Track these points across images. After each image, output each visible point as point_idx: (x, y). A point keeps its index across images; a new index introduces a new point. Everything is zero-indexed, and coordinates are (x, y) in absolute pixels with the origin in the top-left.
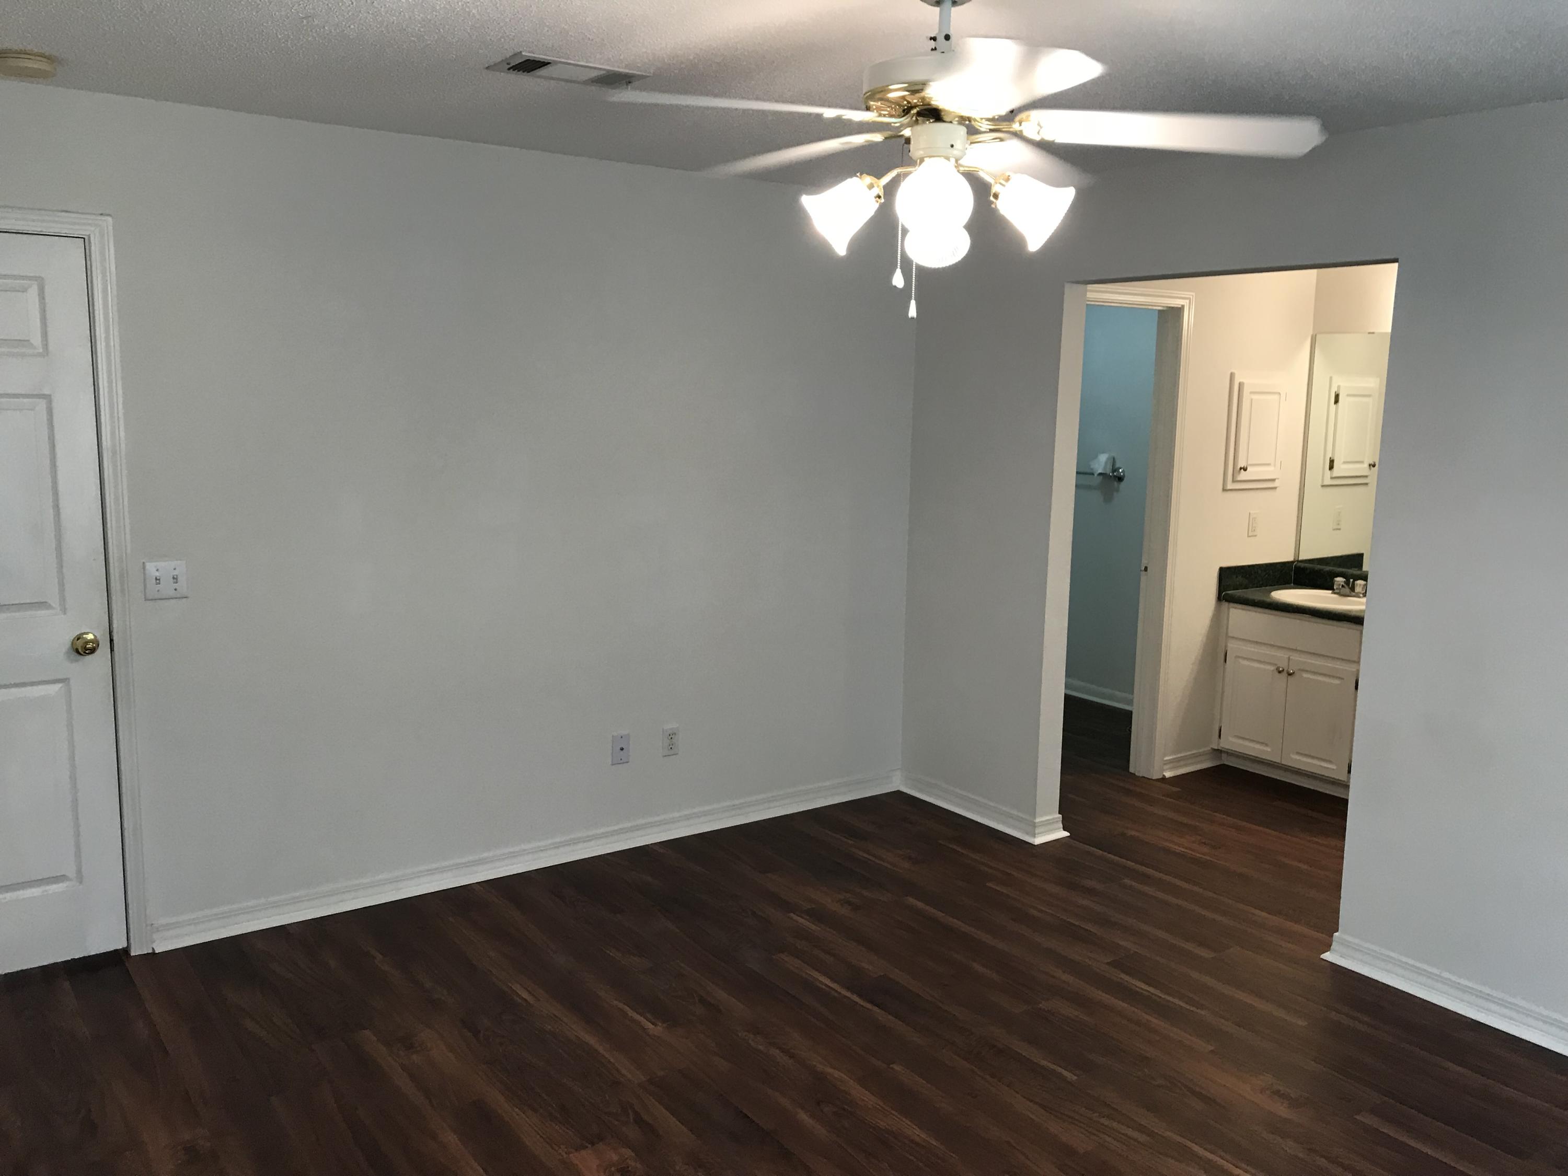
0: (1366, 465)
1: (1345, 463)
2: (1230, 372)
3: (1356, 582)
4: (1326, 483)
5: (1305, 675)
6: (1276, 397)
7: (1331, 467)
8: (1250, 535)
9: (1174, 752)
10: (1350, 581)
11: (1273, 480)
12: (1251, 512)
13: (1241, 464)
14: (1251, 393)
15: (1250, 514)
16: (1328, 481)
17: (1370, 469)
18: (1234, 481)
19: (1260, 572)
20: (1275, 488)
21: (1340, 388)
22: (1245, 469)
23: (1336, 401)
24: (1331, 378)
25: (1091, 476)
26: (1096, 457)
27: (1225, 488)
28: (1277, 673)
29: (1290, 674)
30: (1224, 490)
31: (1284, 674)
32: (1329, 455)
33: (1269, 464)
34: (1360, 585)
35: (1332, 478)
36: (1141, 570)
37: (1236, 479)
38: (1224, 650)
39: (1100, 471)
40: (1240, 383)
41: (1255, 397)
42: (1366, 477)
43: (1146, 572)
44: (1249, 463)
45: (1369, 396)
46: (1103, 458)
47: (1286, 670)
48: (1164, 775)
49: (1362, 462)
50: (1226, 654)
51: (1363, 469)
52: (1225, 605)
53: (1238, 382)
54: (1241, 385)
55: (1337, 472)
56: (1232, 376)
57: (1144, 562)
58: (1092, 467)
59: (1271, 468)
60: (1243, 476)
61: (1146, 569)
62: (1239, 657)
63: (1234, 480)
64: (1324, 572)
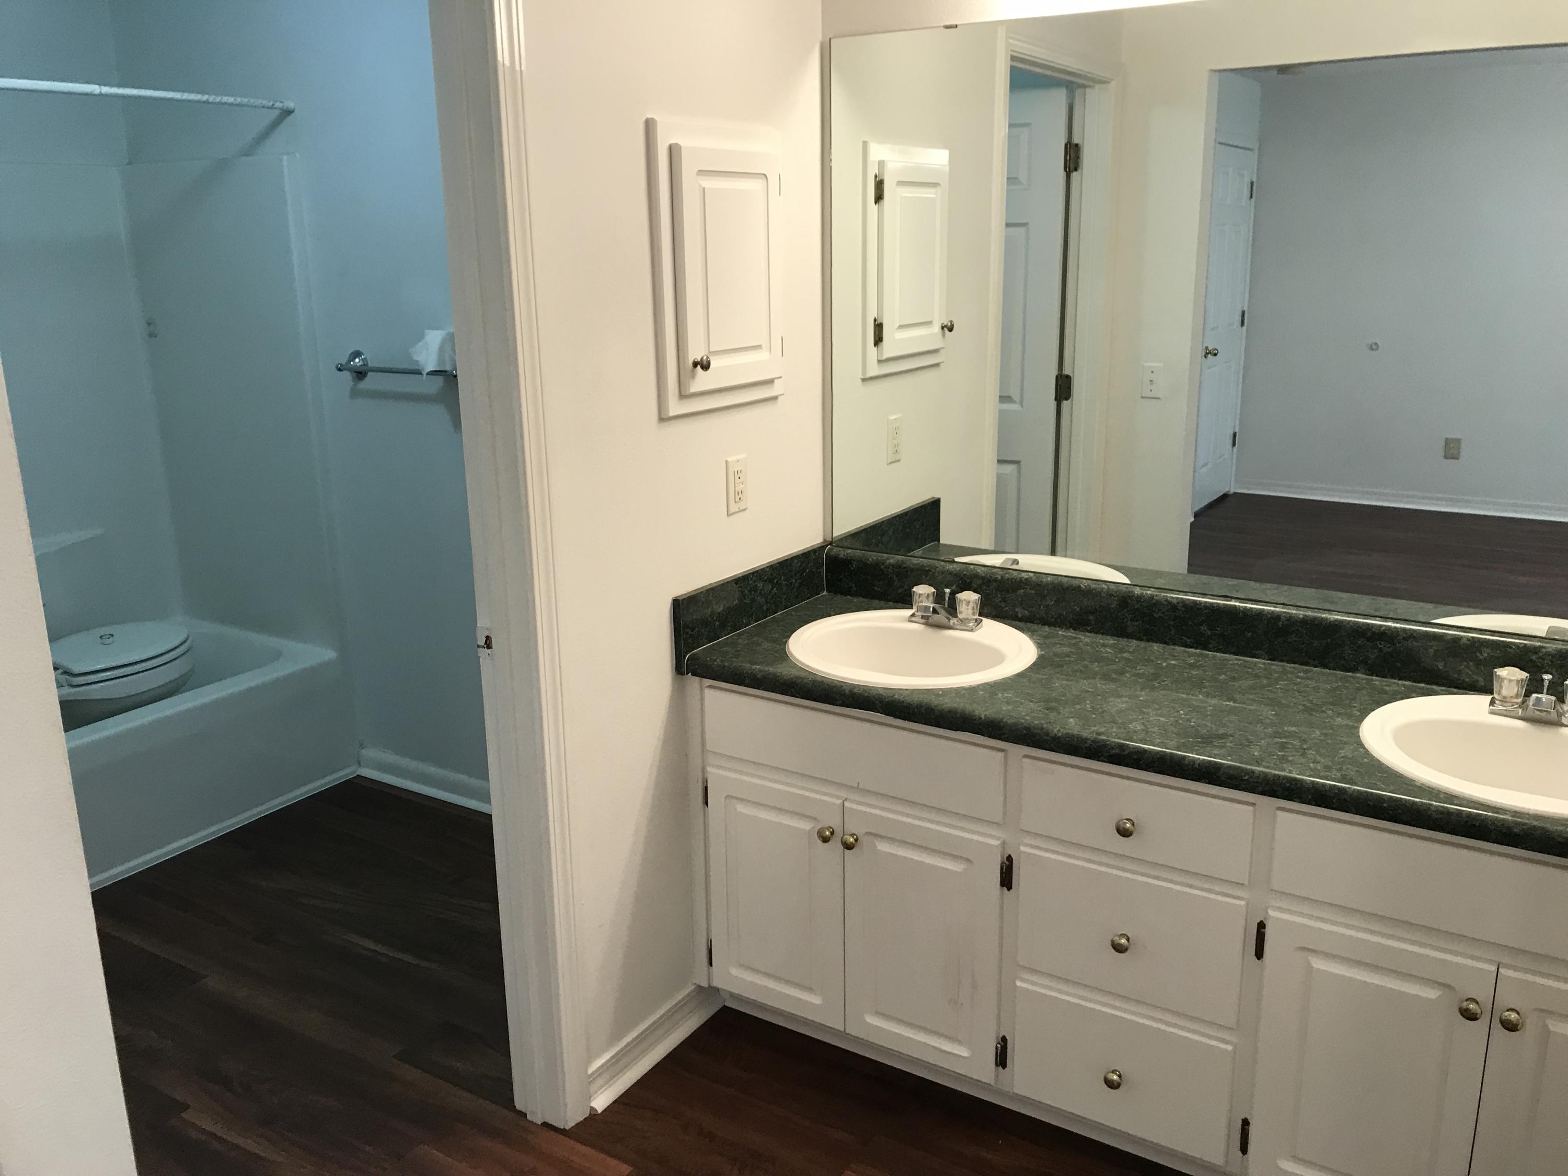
0: (936, 328)
1: (901, 327)
2: (644, 119)
3: (959, 596)
4: (870, 374)
5: (883, 847)
6: (755, 185)
7: (878, 340)
8: (732, 510)
9: (610, 1043)
10: (945, 593)
11: (770, 382)
12: (729, 460)
13: (695, 352)
14: (701, 172)
15: (727, 462)
16: (874, 370)
17: (944, 335)
18: (683, 396)
19: (760, 585)
20: (775, 398)
21: (883, 168)
22: (706, 366)
23: (879, 198)
24: (865, 144)
25: (417, 376)
26: (421, 337)
27: (663, 416)
28: (819, 842)
29: (848, 847)
30: (663, 418)
31: (836, 844)
32: (872, 314)
33: (759, 347)
34: (968, 603)
35: (880, 362)
36: (478, 646)
37: (687, 393)
38: (700, 780)
39: (431, 367)
40: (671, 148)
41: (709, 183)
42: (936, 351)
43: (489, 651)
44: (712, 350)
45: (935, 185)
46: (434, 338)
47: (838, 831)
48: (592, 1108)
49: (929, 323)
50: (706, 789)
51: (930, 336)
52: (693, 682)
53: (667, 146)
54: (673, 151)
55: (890, 347)
56: (649, 126)
57: (484, 623)
58: (416, 358)
59: (760, 356)
60: (702, 381)
61: (488, 644)
62: (732, 797)
63: (683, 393)
64: (887, 567)
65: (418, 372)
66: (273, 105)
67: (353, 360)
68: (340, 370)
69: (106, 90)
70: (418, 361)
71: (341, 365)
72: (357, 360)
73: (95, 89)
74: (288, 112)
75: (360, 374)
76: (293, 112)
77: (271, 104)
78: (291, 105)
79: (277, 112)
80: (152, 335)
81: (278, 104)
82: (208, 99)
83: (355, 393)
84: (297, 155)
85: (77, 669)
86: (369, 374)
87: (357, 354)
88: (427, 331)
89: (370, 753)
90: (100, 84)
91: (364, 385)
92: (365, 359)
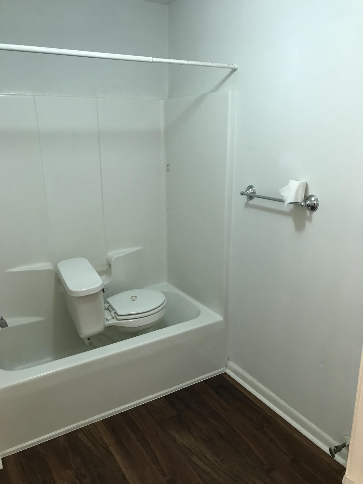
46: (294, 184)
58: (282, 194)
65: (282, 201)
66: (229, 66)
67: (249, 190)
68: (242, 195)
69: (155, 59)
70: (283, 196)
71: (243, 192)
72: (251, 190)
73: (150, 59)
74: (234, 70)
75: (251, 197)
76: (237, 70)
77: (227, 66)
78: (236, 66)
79: (231, 70)
80: (168, 170)
81: (231, 66)
82: (200, 64)
83: (247, 205)
84: (236, 90)
85: (120, 313)
86: (255, 198)
87: (251, 187)
88: (290, 180)
89: (231, 364)
90: (153, 57)
91: (252, 202)
92: (254, 189)
